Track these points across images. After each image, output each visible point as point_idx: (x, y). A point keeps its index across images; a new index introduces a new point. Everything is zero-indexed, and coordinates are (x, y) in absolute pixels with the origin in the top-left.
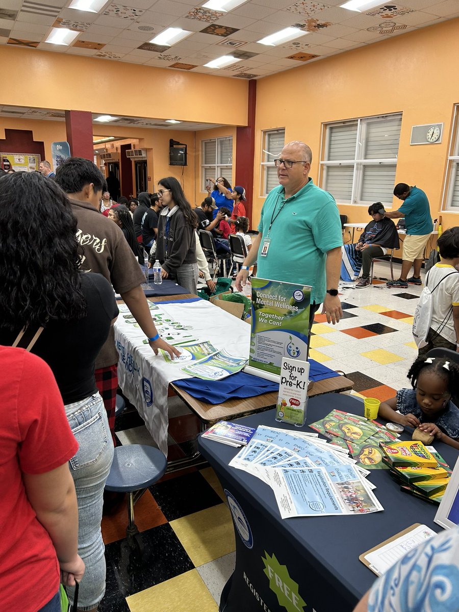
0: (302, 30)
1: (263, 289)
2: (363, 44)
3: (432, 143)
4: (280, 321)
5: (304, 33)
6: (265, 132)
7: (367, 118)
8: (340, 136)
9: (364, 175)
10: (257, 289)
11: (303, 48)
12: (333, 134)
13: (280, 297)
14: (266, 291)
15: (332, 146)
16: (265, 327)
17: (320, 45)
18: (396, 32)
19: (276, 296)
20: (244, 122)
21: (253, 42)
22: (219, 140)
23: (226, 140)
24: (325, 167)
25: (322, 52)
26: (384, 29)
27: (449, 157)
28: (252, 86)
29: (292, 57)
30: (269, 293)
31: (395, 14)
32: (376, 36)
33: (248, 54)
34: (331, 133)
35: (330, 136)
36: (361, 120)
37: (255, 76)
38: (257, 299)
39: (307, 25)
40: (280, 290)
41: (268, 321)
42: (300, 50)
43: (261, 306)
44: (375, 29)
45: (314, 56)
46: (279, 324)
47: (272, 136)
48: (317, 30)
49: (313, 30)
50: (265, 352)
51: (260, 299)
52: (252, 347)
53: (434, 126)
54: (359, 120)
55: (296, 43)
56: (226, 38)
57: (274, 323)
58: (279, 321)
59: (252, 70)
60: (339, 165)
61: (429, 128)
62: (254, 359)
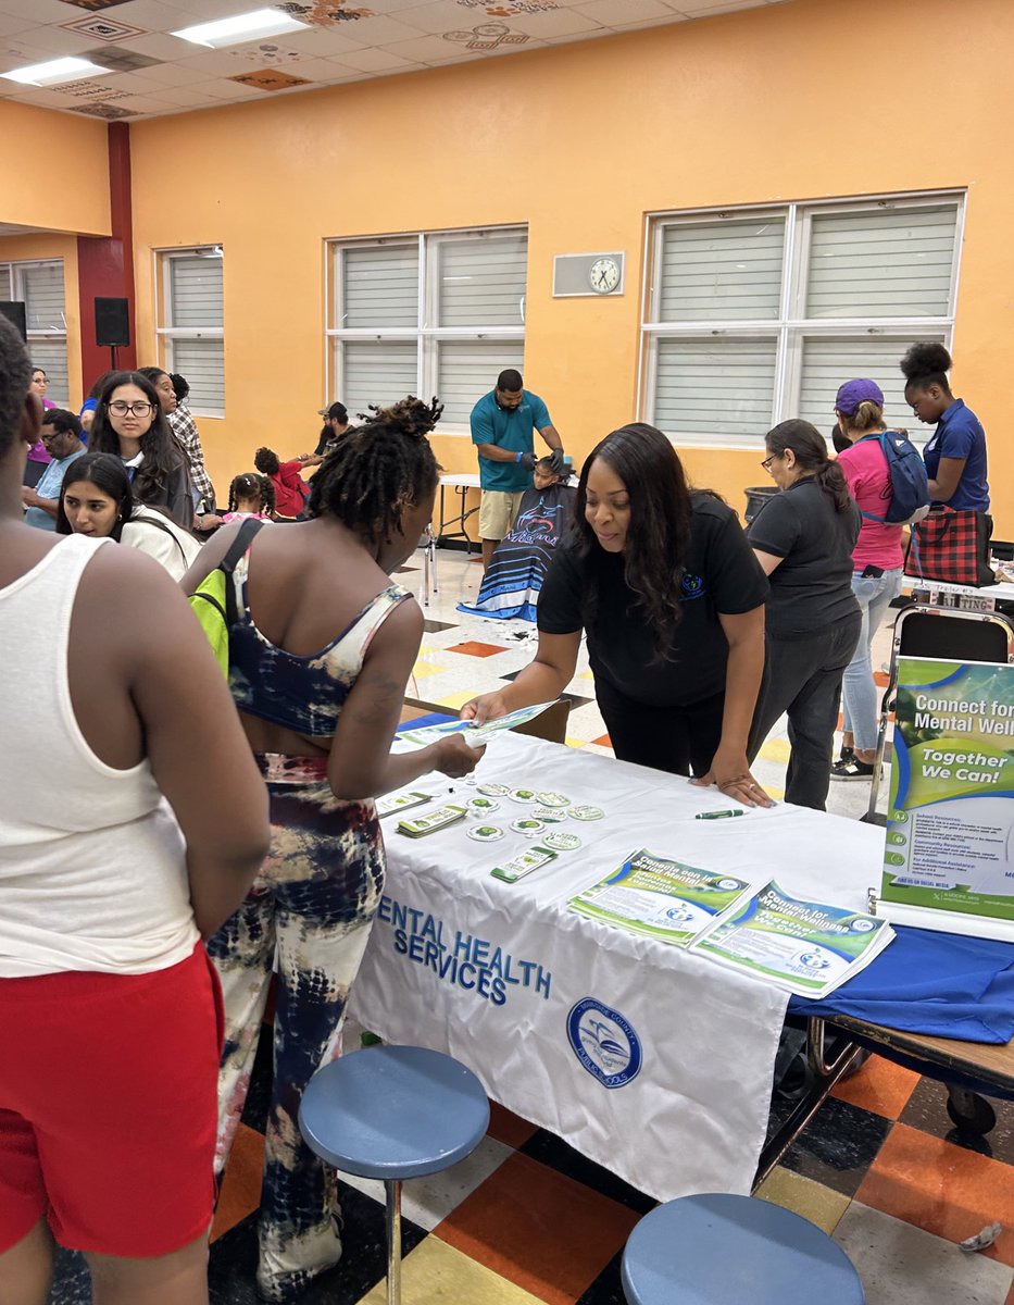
0: (298, 18)
1: (936, 686)
2: (421, 67)
3: (603, 295)
4: (996, 768)
5: (299, 25)
6: (161, 254)
7: (441, 233)
8: (369, 271)
9: (441, 365)
10: (919, 689)
11: (279, 60)
12: (352, 267)
13: (994, 705)
14: (948, 691)
15: (351, 295)
16: (942, 790)
17: (323, 58)
18: (503, 49)
19: (982, 705)
20: (101, 226)
21: (161, 32)
22: (18, 267)
23: (39, 270)
24: (339, 344)
25: (317, 73)
26: (481, 39)
27: (642, 325)
28: (119, 136)
29: (243, 79)
30: (960, 696)
31: (517, 10)
32: (457, 52)
33: (134, 60)
34: (346, 263)
35: (346, 272)
36: (426, 237)
37: (128, 113)
38: (918, 715)
39: (313, 9)
40: (997, 688)
41: (953, 773)
42: (273, 64)
43: (930, 734)
44: (460, 35)
45: (296, 82)
46: (991, 779)
47: (178, 265)
48: (332, 23)
49: (322, 23)
50: (941, 857)
51: (927, 716)
52: (893, 849)
53: (603, 258)
54: (421, 237)
55: (268, 47)
56: (93, 13)
57: (974, 777)
58: (991, 770)
59: (130, 98)
60: (375, 338)
61: (593, 260)
62: (903, 880)
